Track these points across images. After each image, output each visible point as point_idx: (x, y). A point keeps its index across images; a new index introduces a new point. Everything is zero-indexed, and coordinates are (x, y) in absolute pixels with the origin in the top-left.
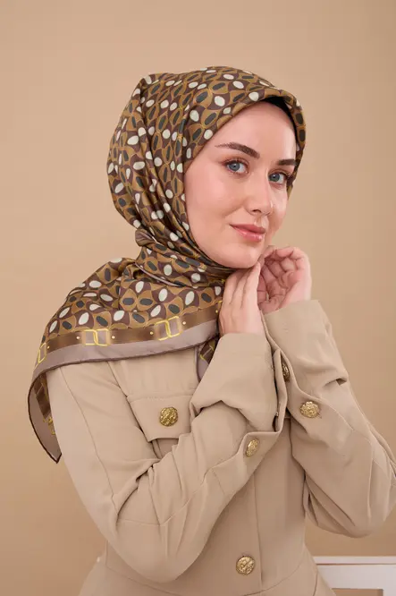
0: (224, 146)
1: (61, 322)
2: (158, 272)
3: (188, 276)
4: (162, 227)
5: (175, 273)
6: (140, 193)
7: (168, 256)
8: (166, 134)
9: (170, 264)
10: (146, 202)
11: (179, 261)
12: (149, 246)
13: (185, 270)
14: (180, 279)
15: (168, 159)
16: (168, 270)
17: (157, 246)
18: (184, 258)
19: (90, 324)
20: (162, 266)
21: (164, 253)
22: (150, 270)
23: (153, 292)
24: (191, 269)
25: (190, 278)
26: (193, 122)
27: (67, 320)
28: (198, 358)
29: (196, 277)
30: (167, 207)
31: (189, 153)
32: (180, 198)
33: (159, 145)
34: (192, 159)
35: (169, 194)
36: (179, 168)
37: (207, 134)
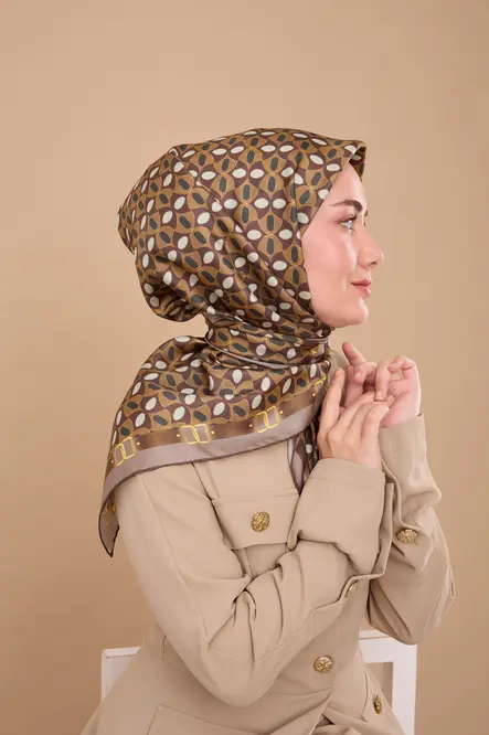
0: (335, 205)
1: (152, 416)
2: (249, 353)
3: (284, 353)
5: (269, 352)
7: (260, 335)
8: (262, 203)
9: (264, 343)
11: (274, 339)
12: (234, 327)
13: (280, 348)
14: (274, 358)
16: (261, 350)
17: (244, 326)
18: (280, 336)
20: (253, 346)
21: (257, 332)
22: (238, 352)
23: (255, 382)
24: (287, 345)
25: (285, 355)
26: (297, 186)
27: (157, 413)
29: (292, 353)
30: (273, 281)
31: (303, 218)
32: (302, 266)
33: (253, 217)
34: (309, 223)
35: (279, 266)
36: (298, 235)
37: (323, 194)
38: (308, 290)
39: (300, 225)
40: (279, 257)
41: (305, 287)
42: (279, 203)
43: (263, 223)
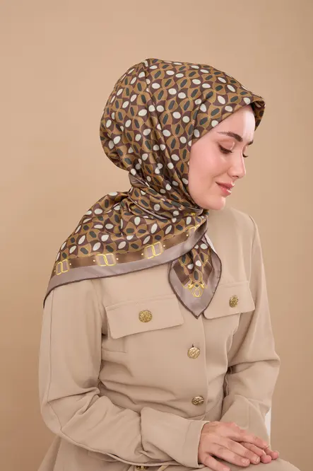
0: (224, 133)
1: (80, 248)
2: (150, 207)
3: (171, 212)
4: (161, 179)
5: (162, 210)
6: (148, 153)
7: (158, 198)
8: (177, 115)
9: (159, 204)
10: (152, 161)
11: (166, 203)
12: (144, 189)
13: (169, 209)
14: (164, 214)
15: (177, 133)
16: (157, 207)
17: (149, 190)
18: (170, 201)
19: (101, 250)
20: (153, 204)
21: (156, 196)
22: (142, 205)
23: (148, 226)
24: (174, 208)
25: (172, 214)
26: (202, 112)
27: (84, 246)
28: (170, 270)
29: (176, 213)
30: (171, 166)
31: (197, 134)
32: (186, 162)
33: (169, 122)
34: (199, 138)
35: (175, 157)
36: (190, 143)
37: (214, 123)
38: (187, 179)
39: (193, 137)
40: (176, 152)
41: (186, 176)
42: (186, 119)
43: (174, 127)
